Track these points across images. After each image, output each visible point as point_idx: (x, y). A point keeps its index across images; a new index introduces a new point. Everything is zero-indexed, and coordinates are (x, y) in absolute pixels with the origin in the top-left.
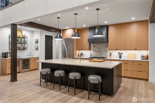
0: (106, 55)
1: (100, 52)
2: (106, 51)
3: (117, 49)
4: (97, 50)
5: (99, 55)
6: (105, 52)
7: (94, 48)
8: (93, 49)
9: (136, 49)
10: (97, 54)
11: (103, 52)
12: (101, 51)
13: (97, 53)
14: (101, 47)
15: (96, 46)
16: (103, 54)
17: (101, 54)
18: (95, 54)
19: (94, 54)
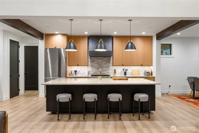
0: (107, 72)
2: (108, 67)
3: (123, 65)
4: (96, 65)
6: (106, 68)
7: (92, 63)
8: (91, 65)
9: (142, 65)
10: (97, 71)
11: (105, 69)
12: (101, 67)
13: (96, 69)
14: (101, 62)
15: (95, 61)
16: (104, 70)
18: (93, 70)
19: (92, 72)
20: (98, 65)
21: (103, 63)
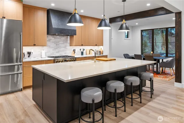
0: (65, 52)
1: (57, 49)
3: (82, 45)
5: (57, 52)
6: (64, 49)
9: (96, 45)
11: (62, 49)
12: (59, 47)
13: (53, 50)
15: (51, 40)
17: (58, 52)
18: (50, 51)
20: (55, 45)
21: (60, 42)
